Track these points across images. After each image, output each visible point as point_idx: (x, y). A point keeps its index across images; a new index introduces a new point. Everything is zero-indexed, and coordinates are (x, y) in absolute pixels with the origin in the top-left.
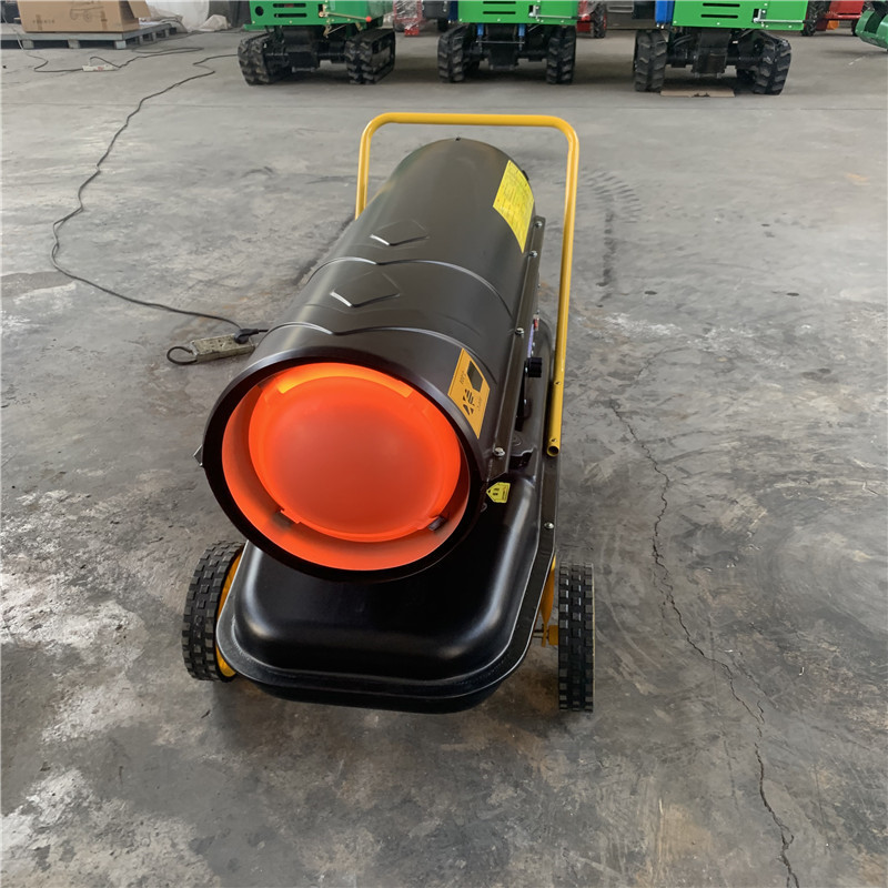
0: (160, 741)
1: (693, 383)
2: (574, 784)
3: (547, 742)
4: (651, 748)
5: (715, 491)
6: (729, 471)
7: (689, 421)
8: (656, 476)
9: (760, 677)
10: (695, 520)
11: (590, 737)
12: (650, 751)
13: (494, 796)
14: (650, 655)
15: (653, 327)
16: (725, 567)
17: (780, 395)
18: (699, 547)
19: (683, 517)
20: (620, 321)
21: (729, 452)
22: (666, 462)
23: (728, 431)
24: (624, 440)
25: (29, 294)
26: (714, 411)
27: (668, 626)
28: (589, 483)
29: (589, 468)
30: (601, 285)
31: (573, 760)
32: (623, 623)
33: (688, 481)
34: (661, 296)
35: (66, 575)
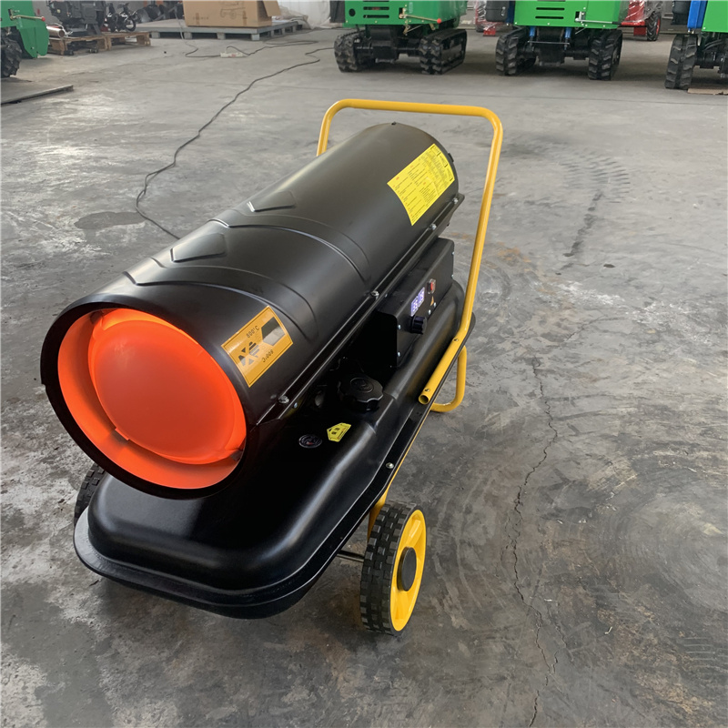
0: (51, 600)
1: (616, 351)
2: (361, 698)
3: (353, 656)
4: (442, 678)
5: (595, 451)
6: (616, 434)
7: (597, 384)
8: (547, 431)
9: (567, 628)
10: (567, 475)
11: (392, 658)
12: (439, 680)
13: (289, 695)
14: (475, 592)
15: (600, 297)
16: (577, 522)
17: (693, 369)
18: (560, 501)
19: (557, 471)
20: (572, 288)
21: (623, 417)
22: (561, 419)
23: (630, 397)
24: (532, 395)
25: (109, 229)
26: (624, 378)
27: (502, 568)
28: (485, 430)
29: (490, 416)
30: (567, 255)
31: (369, 675)
32: (463, 560)
33: (573, 439)
34: (617, 270)
35: (42, 454)
